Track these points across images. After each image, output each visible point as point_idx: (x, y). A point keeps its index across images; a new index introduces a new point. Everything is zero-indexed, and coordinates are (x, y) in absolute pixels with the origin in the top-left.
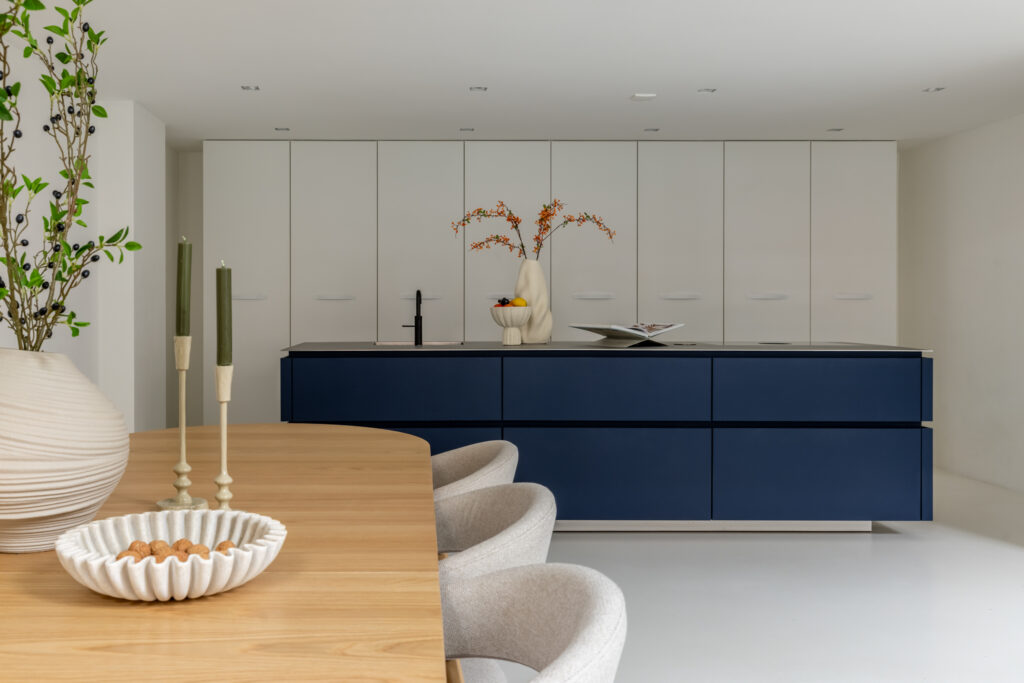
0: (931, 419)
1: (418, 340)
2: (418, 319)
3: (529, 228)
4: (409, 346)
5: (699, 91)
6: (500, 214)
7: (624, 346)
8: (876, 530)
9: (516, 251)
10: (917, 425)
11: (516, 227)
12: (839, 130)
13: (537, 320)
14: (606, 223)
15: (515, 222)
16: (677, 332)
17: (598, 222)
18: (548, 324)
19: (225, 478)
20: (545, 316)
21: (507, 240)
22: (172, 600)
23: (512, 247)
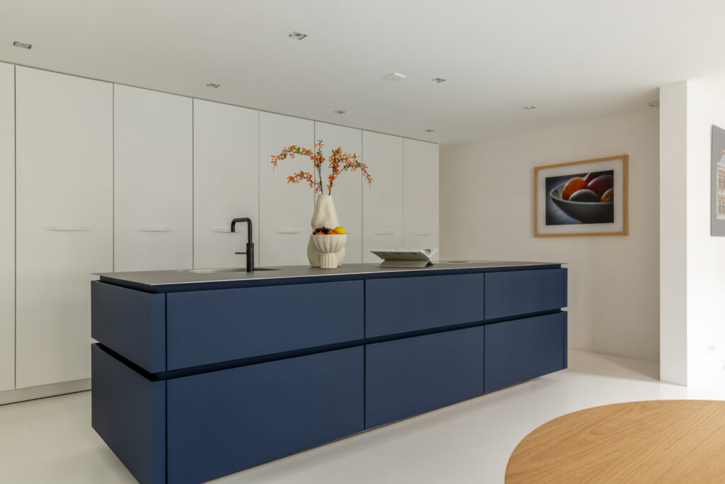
0: (567, 305)
1: (250, 268)
2: (250, 246)
6: (307, 152)
10: (558, 311)
11: (318, 166)
12: (430, 131)
21: (309, 177)
23: (312, 183)
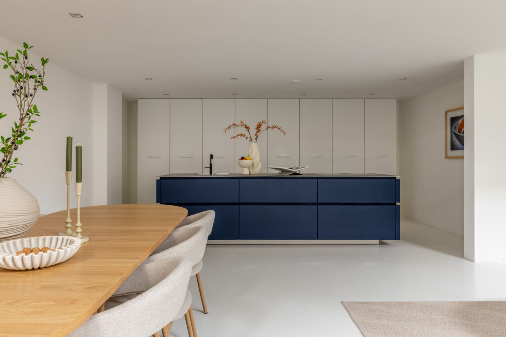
0: (399, 202)
1: (211, 172)
2: (211, 165)
3: (253, 131)
4: (207, 175)
5: (316, 80)
6: (242, 126)
7: (286, 175)
8: (380, 243)
9: (248, 139)
10: (394, 204)
11: (248, 130)
12: (374, 94)
13: (255, 165)
14: (282, 128)
15: (247, 128)
16: (306, 170)
17: (279, 129)
18: (260, 166)
19: (79, 224)
20: (258, 164)
21: (245, 135)
22: (33, 269)
23: (247, 138)
